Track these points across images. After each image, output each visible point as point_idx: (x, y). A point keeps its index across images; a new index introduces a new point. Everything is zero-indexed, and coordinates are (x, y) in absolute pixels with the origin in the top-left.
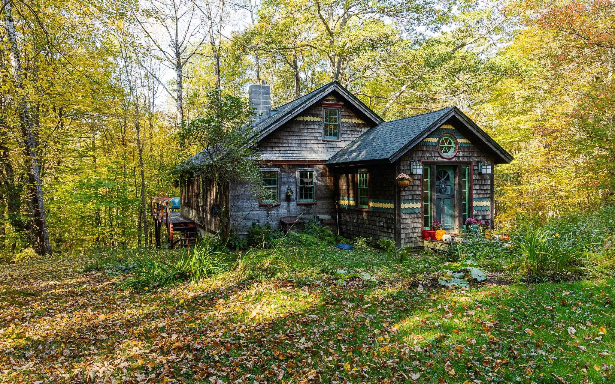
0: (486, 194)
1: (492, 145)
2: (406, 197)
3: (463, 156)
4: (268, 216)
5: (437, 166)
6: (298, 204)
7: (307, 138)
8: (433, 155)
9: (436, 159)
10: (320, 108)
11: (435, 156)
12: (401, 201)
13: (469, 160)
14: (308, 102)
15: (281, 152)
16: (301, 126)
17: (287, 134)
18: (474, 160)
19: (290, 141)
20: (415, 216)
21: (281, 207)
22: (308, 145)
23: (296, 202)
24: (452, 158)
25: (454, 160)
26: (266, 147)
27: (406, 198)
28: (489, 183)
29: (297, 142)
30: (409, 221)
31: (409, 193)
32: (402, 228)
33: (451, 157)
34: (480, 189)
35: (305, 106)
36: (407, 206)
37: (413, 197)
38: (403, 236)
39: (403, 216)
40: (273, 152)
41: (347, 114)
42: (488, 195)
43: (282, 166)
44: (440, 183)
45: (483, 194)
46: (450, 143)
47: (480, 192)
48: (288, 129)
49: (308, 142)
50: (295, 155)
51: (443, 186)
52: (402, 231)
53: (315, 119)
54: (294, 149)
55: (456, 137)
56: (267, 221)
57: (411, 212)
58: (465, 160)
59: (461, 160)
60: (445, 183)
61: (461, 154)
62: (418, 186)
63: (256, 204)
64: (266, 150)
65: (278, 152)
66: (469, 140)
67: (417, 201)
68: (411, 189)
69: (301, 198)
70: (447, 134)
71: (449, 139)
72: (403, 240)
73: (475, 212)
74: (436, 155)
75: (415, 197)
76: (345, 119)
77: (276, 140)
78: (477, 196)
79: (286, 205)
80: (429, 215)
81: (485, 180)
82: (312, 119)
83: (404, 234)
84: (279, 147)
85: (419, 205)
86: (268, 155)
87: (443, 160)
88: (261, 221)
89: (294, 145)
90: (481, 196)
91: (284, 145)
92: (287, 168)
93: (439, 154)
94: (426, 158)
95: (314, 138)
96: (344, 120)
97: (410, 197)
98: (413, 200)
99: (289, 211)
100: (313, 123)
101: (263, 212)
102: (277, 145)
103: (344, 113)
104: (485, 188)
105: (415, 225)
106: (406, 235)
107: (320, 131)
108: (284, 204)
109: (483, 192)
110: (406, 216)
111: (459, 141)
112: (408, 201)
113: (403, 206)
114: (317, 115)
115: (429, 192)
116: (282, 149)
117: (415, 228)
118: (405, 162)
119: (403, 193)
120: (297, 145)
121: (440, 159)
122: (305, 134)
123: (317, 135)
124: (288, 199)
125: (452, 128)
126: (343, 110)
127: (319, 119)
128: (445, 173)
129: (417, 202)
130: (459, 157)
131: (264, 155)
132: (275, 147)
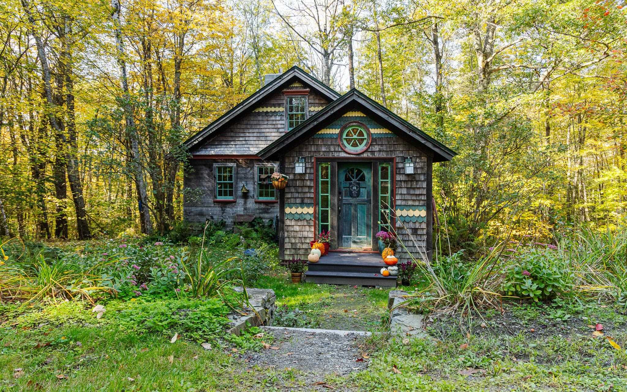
0: (419, 200)
1: (419, 135)
2: (292, 199)
3: (380, 151)
4: (223, 213)
5: (338, 163)
6: (256, 202)
7: (267, 130)
8: (332, 149)
9: (336, 155)
10: (282, 97)
11: (335, 151)
12: (286, 205)
13: (389, 156)
14: (263, 92)
15: (237, 146)
16: (260, 118)
17: (244, 127)
18: (398, 154)
19: (247, 135)
20: (305, 223)
21: (237, 204)
22: (268, 139)
23: (254, 200)
24: (363, 153)
25: (365, 155)
26: (221, 141)
27: (293, 201)
28: (425, 185)
29: (255, 135)
30: (297, 228)
31: (296, 195)
32: (286, 236)
33: (359, 152)
34: (408, 194)
35: (259, 96)
36: (294, 210)
37: (302, 201)
38: (288, 246)
39: (288, 222)
40: (228, 146)
41: (317, 101)
42: (422, 203)
43: (238, 161)
44: (351, 184)
45: (414, 200)
46: (361, 134)
47: (408, 197)
48: (245, 122)
49: (268, 134)
50: (252, 149)
51: (355, 188)
52: (287, 240)
53: (277, 109)
54: (252, 142)
55: (368, 126)
56: (222, 218)
57: (300, 218)
58: (383, 155)
59: (377, 155)
60: (359, 184)
61: (376, 148)
62: (310, 187)
63: (211, 200)
64: (221, 145)
65: (234, 146)
66: (390, 130)
67: (308, 205)
68: (300, 190)
69: (261, 195)
70: (355, 124)
71: (360, 129)
72: (288, 250)
73: (399, 224)
74: (336, 149)
75: (306, 201)
76: (315, 107)
77: (232, 134)
78: (403, 203)
79: (243, 202)
80: (329, 223)
81: (417, 181)
82: (273, 109)
83: (290, 244)
84: (234, 141)
85: (311, 210)
86: (222, 149)
87: (347, 155)
88: (215, 217)
89: (251, 138)
90: (410, 203)
91: (241, 139)
92: (244, 163)
93: (342, 149)
94: (322, 153)
95: (275, 130)
96: (312, 109)
97: (298, 201)
98: (302, 204)
99: (245, 209)
100: (275, 113)
101: (217, 210)
102: (234, 139)
103: (312, 101)
104: (417, 192)
105: (305, 234)
106: (292, 245)
107: (283, 122)
108: (241, 201)
109: (414, 198)
110: (293, 223)
111: (373, 131)
112: (296, 205)
113: (288, 210)
114: (279, 105)
115: (329, 194)
116: (239, 143)
117: (305, 238)
118: (291, 159)
119: (289, 196)
120: (255, 139)
121: (343, 155)
122: (265, 126)
123: (279, 126)
124: (245, 196)
125: (362, 115)
126: (311, 97)
127: (281, 109)
128: (359, 172)
129: (308, 207)
130: (373, 152)
131: (219, 149)
132: (231, 141)
